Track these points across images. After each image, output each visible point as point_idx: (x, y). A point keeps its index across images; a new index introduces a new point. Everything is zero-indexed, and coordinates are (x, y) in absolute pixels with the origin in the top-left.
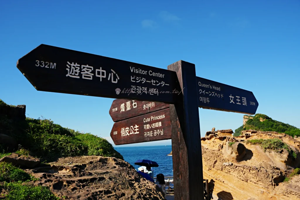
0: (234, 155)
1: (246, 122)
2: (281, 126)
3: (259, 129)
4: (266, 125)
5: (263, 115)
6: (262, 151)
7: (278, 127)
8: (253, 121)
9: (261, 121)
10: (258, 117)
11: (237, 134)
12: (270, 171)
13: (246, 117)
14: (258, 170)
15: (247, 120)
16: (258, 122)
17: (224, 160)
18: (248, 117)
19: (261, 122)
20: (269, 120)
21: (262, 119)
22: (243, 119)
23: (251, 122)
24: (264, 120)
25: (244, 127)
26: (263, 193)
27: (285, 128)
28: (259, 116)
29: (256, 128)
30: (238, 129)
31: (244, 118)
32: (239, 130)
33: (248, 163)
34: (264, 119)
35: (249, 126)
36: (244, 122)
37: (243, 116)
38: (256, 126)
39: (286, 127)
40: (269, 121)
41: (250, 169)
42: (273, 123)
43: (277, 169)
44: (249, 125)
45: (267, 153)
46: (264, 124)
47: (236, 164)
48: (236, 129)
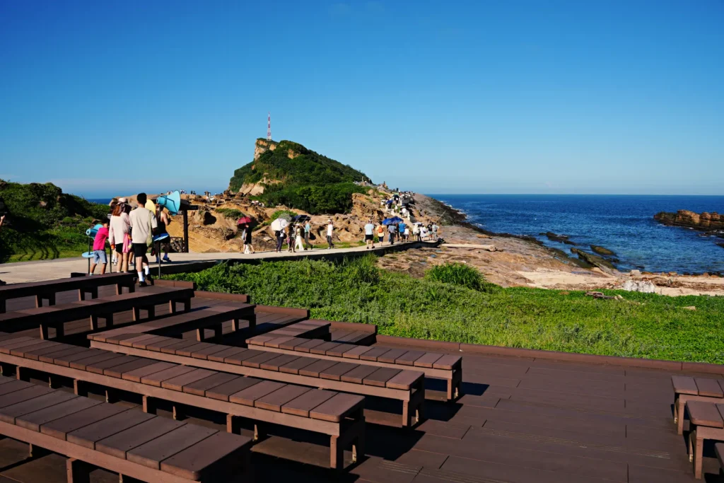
0: (202, 220)
1: (260, 154)
2: (329, 171)
3: (285, 173)
4: (298, 167)
5: (296, 144)
6: (223, 218)
7: (322, 173)
8: (273, 157)
9: (291, 156)
10: (284, 148)
11: (238, 180)
12: (225, 231)
13: (261, 143)
14: (217, 230)
15: (262, 150)
16: (283, 158)
17: (195, 224)
18: (265, 144)
19: (290, 159)
20: (307, 156)
21: (293, 152)
22: (255, 147)
23: (269, 156)
24: (297, 155)
25: (253, 168)
26: (219, 244)
27: (337, 175)
28: (287, 146)
29: (279, 170)
30: (241, 169)
31: (258, 144)
32: (242, 172)
33: (212, 226)
34: (297, 152)
35: (264, 165)
36: (257, 153)
37: (256, 141)
38: (278, 167)
39: (339, 173)
40: (306, 158)
41: (212, 229)
42: (315, 163)
43: (231, 230)
44: (265, 163)
45: (227, 220)
46: (295, 164)
47: (203, 227)
48: (237, 168)
